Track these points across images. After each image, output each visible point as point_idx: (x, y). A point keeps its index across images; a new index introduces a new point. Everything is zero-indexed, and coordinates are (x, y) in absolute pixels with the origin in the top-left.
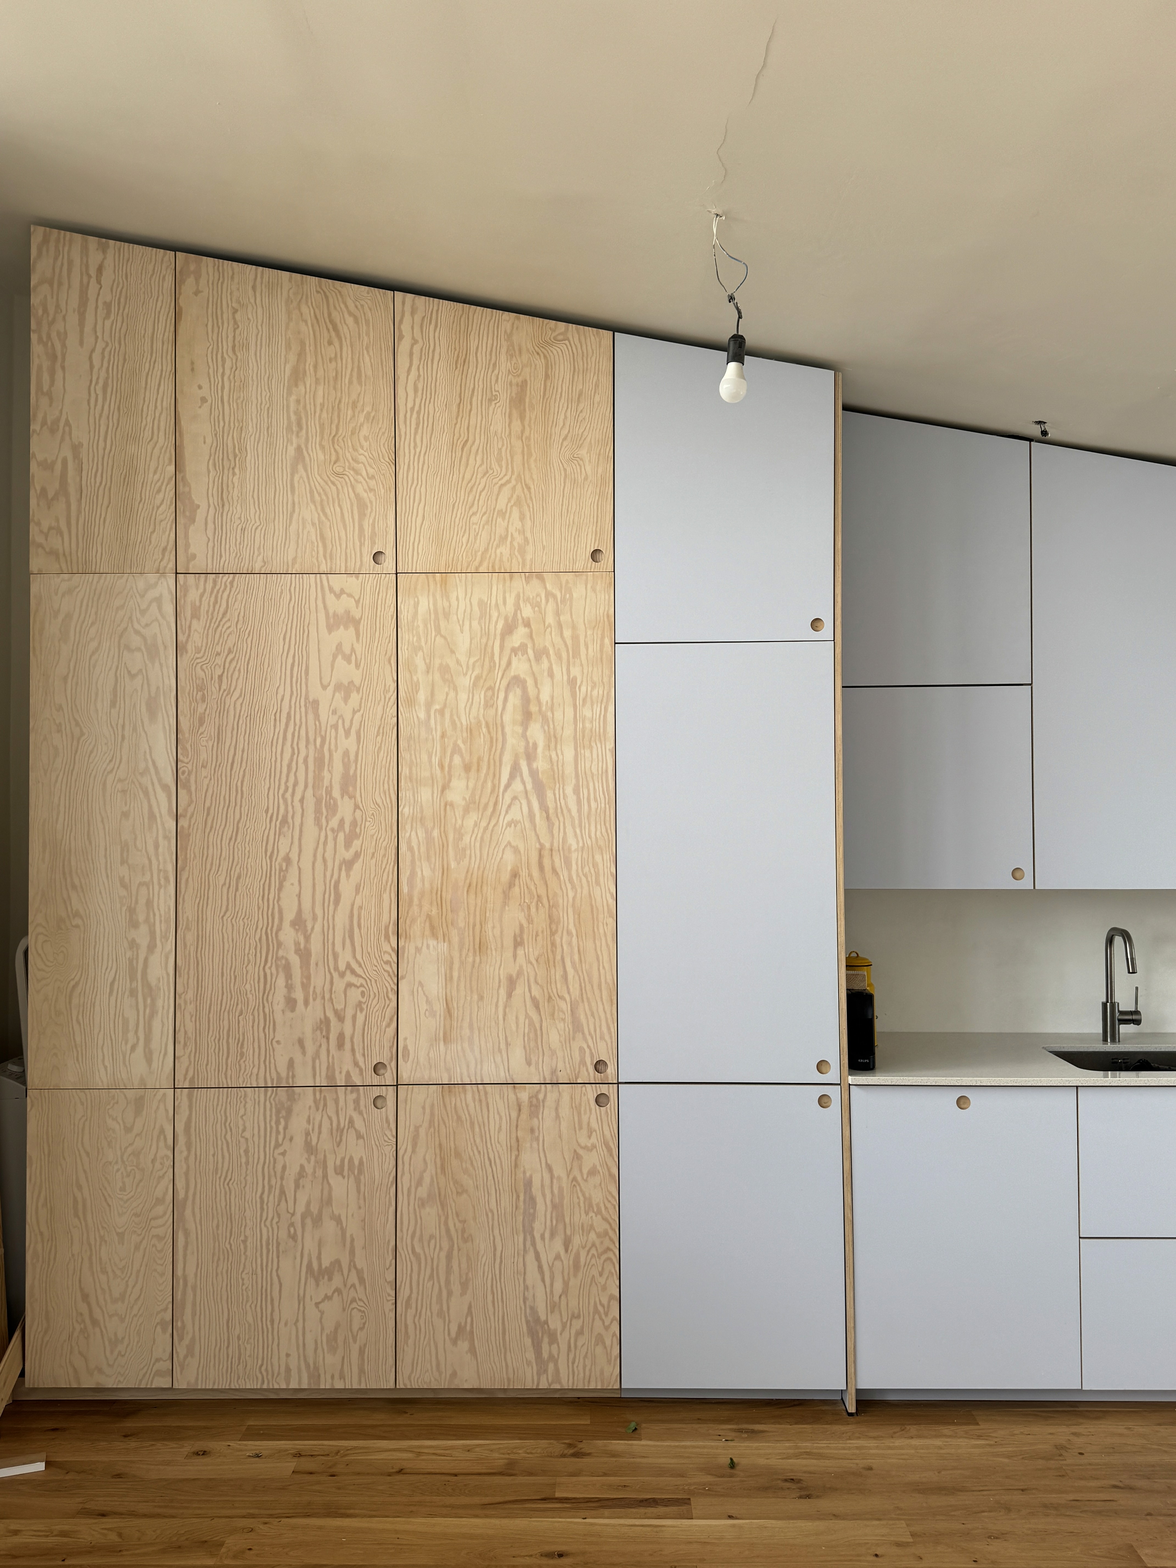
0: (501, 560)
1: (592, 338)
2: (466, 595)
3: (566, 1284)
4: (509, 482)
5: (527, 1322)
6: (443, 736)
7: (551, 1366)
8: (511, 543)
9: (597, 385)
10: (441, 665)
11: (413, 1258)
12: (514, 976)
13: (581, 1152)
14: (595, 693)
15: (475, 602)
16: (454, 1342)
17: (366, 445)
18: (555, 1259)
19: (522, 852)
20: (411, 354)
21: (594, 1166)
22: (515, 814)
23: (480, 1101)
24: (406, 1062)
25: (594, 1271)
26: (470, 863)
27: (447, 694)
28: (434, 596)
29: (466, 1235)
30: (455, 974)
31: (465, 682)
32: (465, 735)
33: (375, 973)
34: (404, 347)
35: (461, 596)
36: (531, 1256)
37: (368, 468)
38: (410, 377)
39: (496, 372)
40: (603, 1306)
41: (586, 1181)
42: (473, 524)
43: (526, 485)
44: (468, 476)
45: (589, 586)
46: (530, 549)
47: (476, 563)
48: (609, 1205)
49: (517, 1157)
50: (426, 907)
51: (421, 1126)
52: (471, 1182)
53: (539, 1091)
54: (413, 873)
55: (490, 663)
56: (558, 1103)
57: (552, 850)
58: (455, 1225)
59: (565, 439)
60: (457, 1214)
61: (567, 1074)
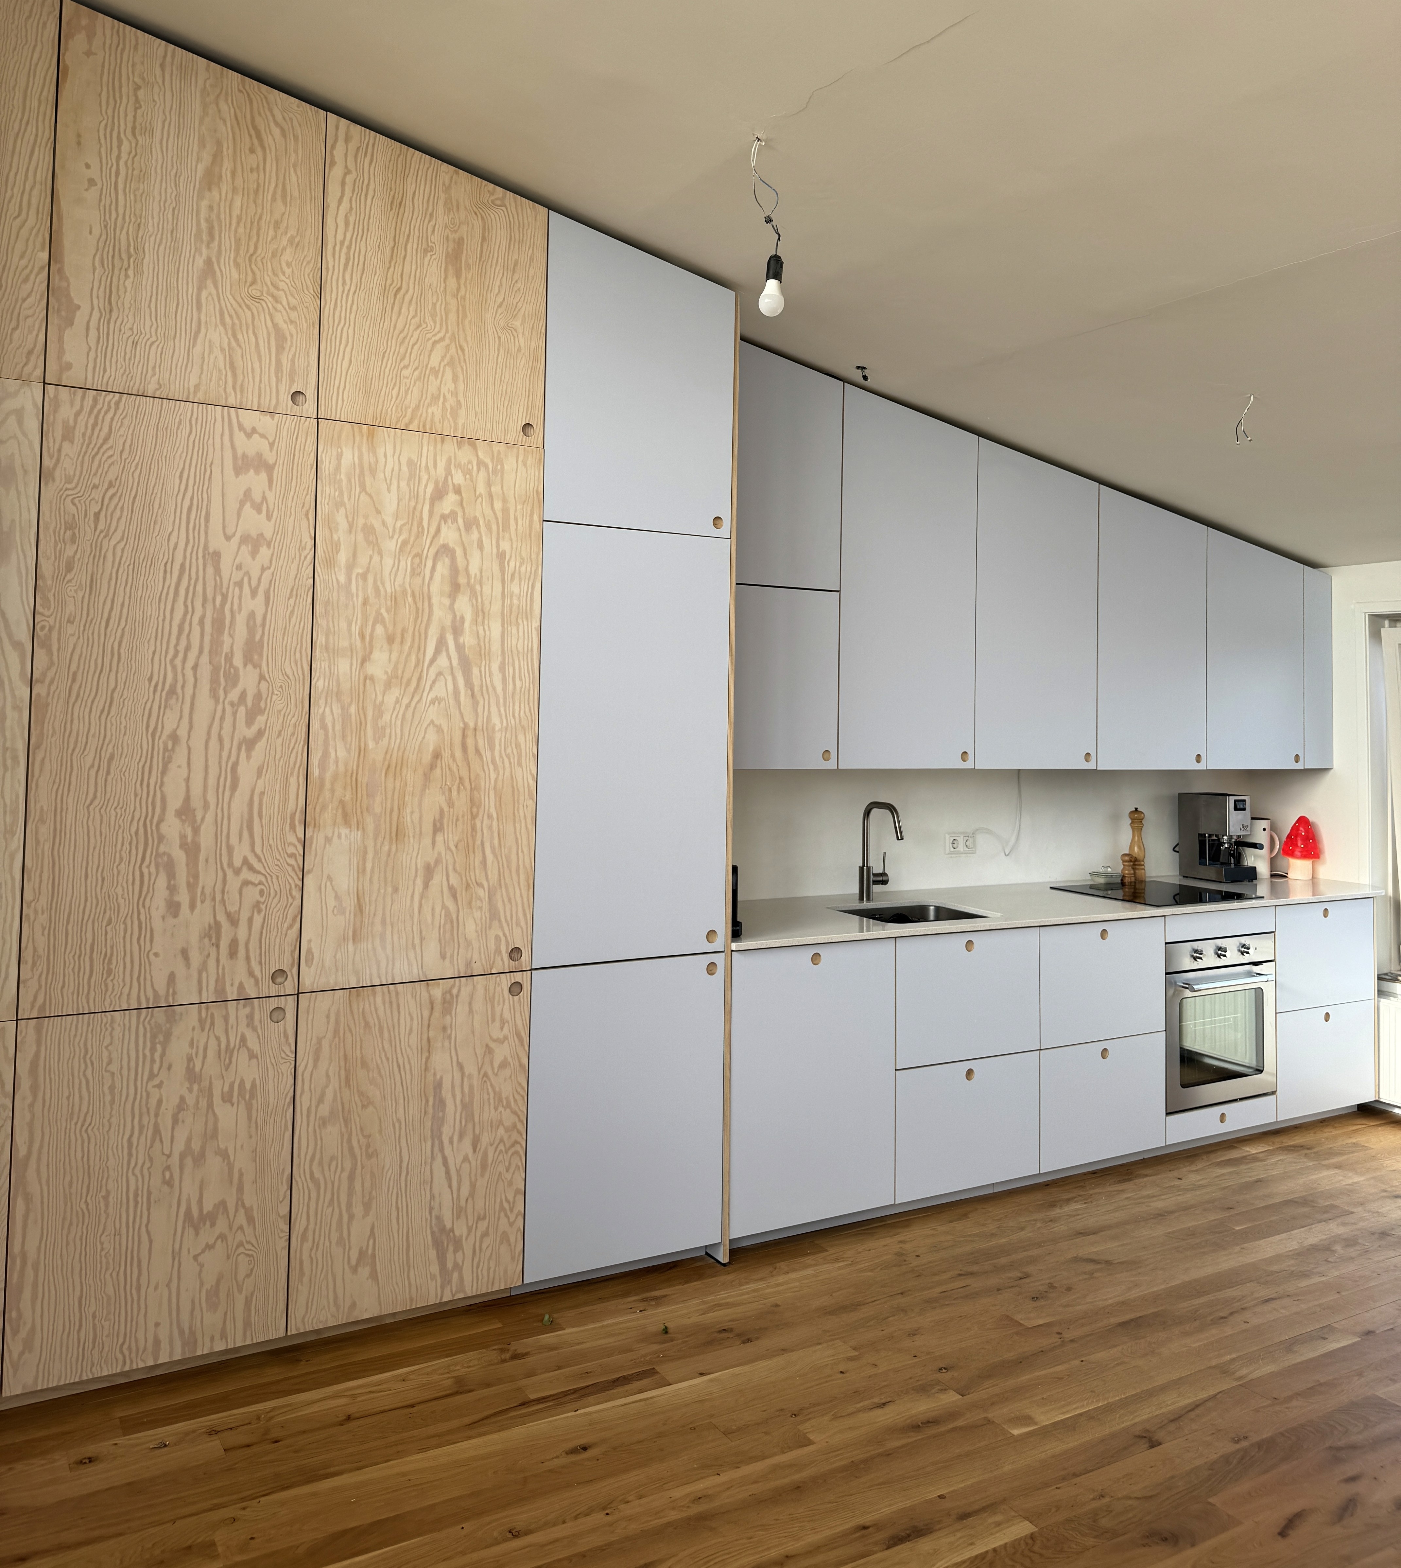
0: (432, 420)
1: (529, 210)
2: (394, 452)
3: (473, 1186)
4: (442, 339)
5: (433, 1233)
6: (365, 603)
7: (455, 1275)
8: (443, 404)
9: (531, 260)
10: (365, 525)
11: (311, 1185)
12: (432, 864)
13: (492, 1045)
14: (523, 569)
15: (404, 461)
16: (354, 1270)
18: (463, 1161)
19: (445, 731)
21: (506, 1059)
22: (440, 690)
23: (391, 1003)
24: (310, 967)
25: (501, 1168)
26: (389, 743)
27: (371, 557)
28: (360, 449)
29: (370, 1150)
30: (369, 866)
31: (391, 546)
32: (389, 603)
33: (277, 868)
34: (335, 174)
35: (389, 453)
36: (438, 1162)
37: (290, 298)
38: (341, 208)
39: (433, 222)
40: (509, 1202)
41: (496, 1075)
42: (404, 377)
43: (460, 346)
44: (400, 326)
45: (520, 459)
46: (462, 412)
47: (406, 420)
48: (517, 1097)
49: (428, 1058)
50: (339, 791)
51: (324, 1037)
52: (378, 1093)
53: (453, 986)
54: (326, 754)
55: (418, 528)
56: (472, 996)
57: (475, 729)
58: (359, 1141)
59: (500, 306)
60: (362, 1129)
61: (482, 965)
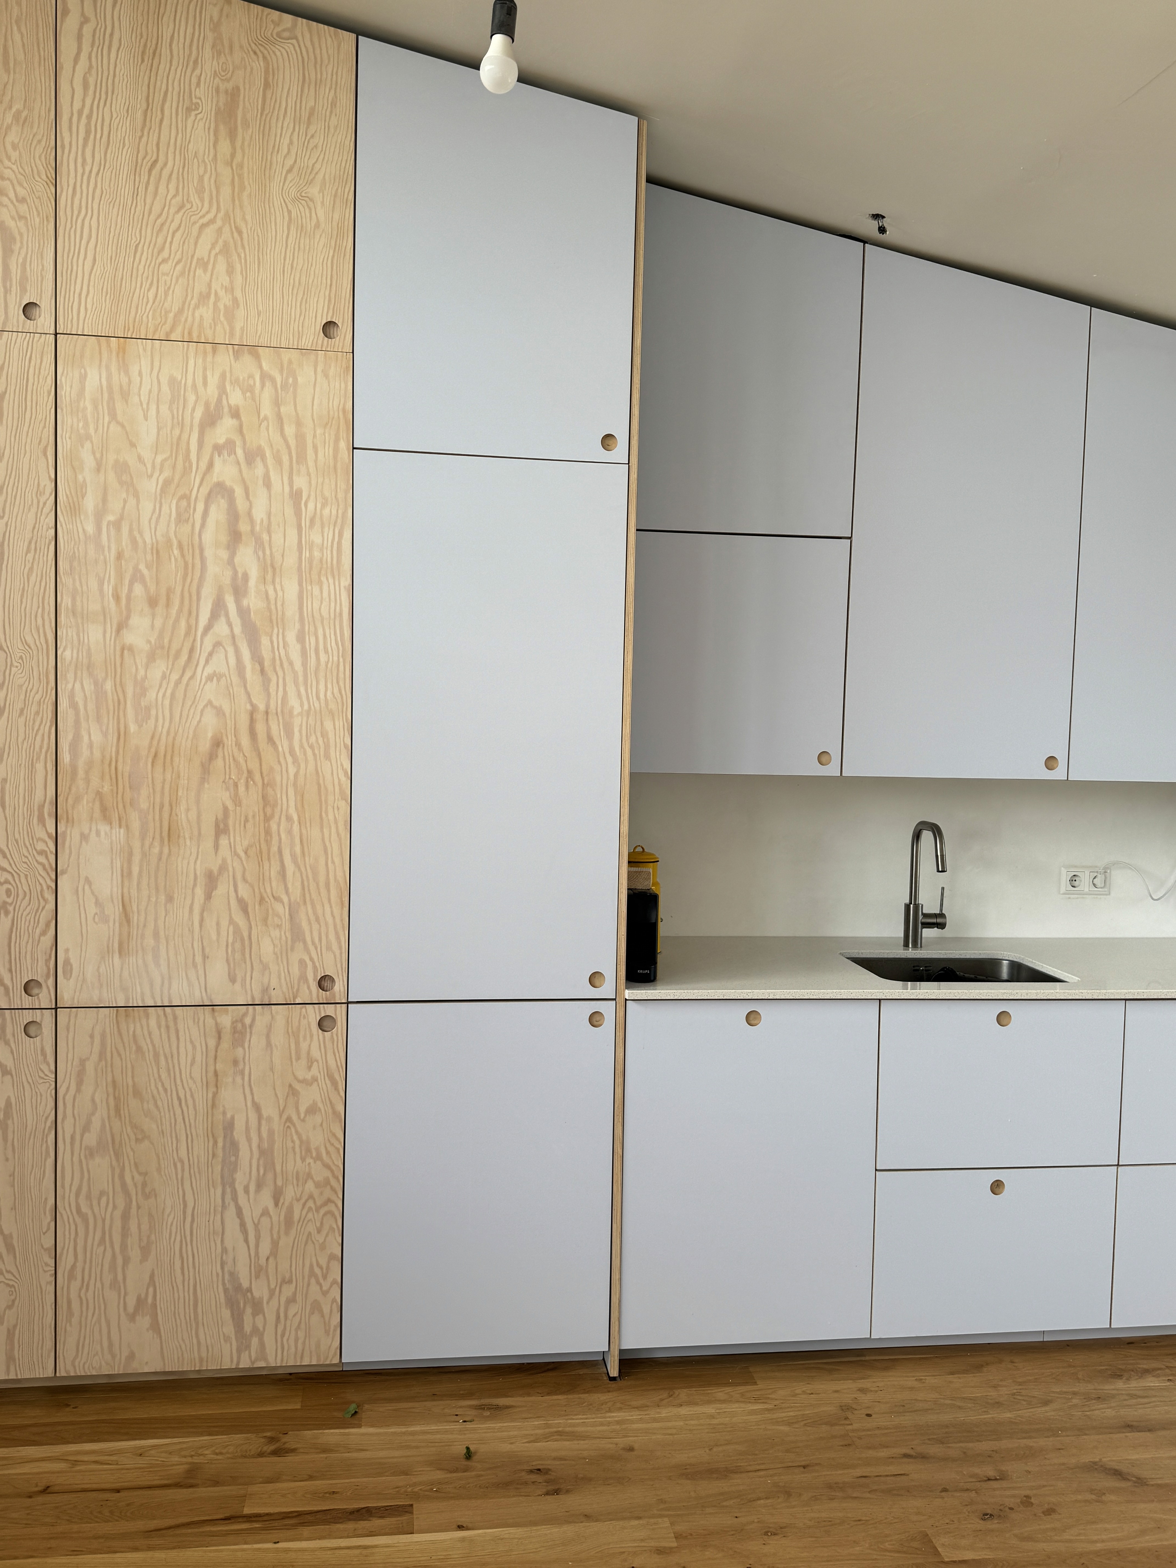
0: (201, 325)
1: (329, 40)
2: (152, 369)
3: (275, 1244)
4: (212, 221)
5: (226, 1290)
6: (119, 557)
7: (255, 1341)
8: (215, 304)
9: (333, 104)
10: (117, 461)
11: (78, 1220)
12: (216, 872)
13: (297, 1086)
14: (326, 511)
15: (164, 381)
16: (132, 1318)
17: (14, 155)
18: (262, 1215)
19: (228, 714)
20: (80, 37)
21: (315, 1103)
22: (218, 664)
23: (168, 1027)
24: (68, 980)
25: (311, 1228)
26: (156, 727)
27: (125, 501)
28: (108, 368)
29: (147, 1190)
30: (136, 870)
31: (150, 486)
32: (149, 557)
33: (26, 866)
34: (70, 25)
35: (145, 370)
36: (231, 1212)
37: (18, 189)
38: (77, 67)
39: (197, 72)
40: (321, 1268)
41: (303, 1121)
42: (163, 274)
43: (236, 228)
44: (157, 208)
45: (319, 369)
46: (240, 313)
47: (167, 327)
48: (330, 1149)
49: (215, 1095)
50: (95, 781)
51: (88, 1059)
52: (154, 1126)
53: (245, 1015)
54: (77, 738)
55: (184, 462)
56: (270, 1028)
57: (267, 713)
58: (133, 1178)
59: (290, 171)
60: (136, 1165)
61: (283, 993)
